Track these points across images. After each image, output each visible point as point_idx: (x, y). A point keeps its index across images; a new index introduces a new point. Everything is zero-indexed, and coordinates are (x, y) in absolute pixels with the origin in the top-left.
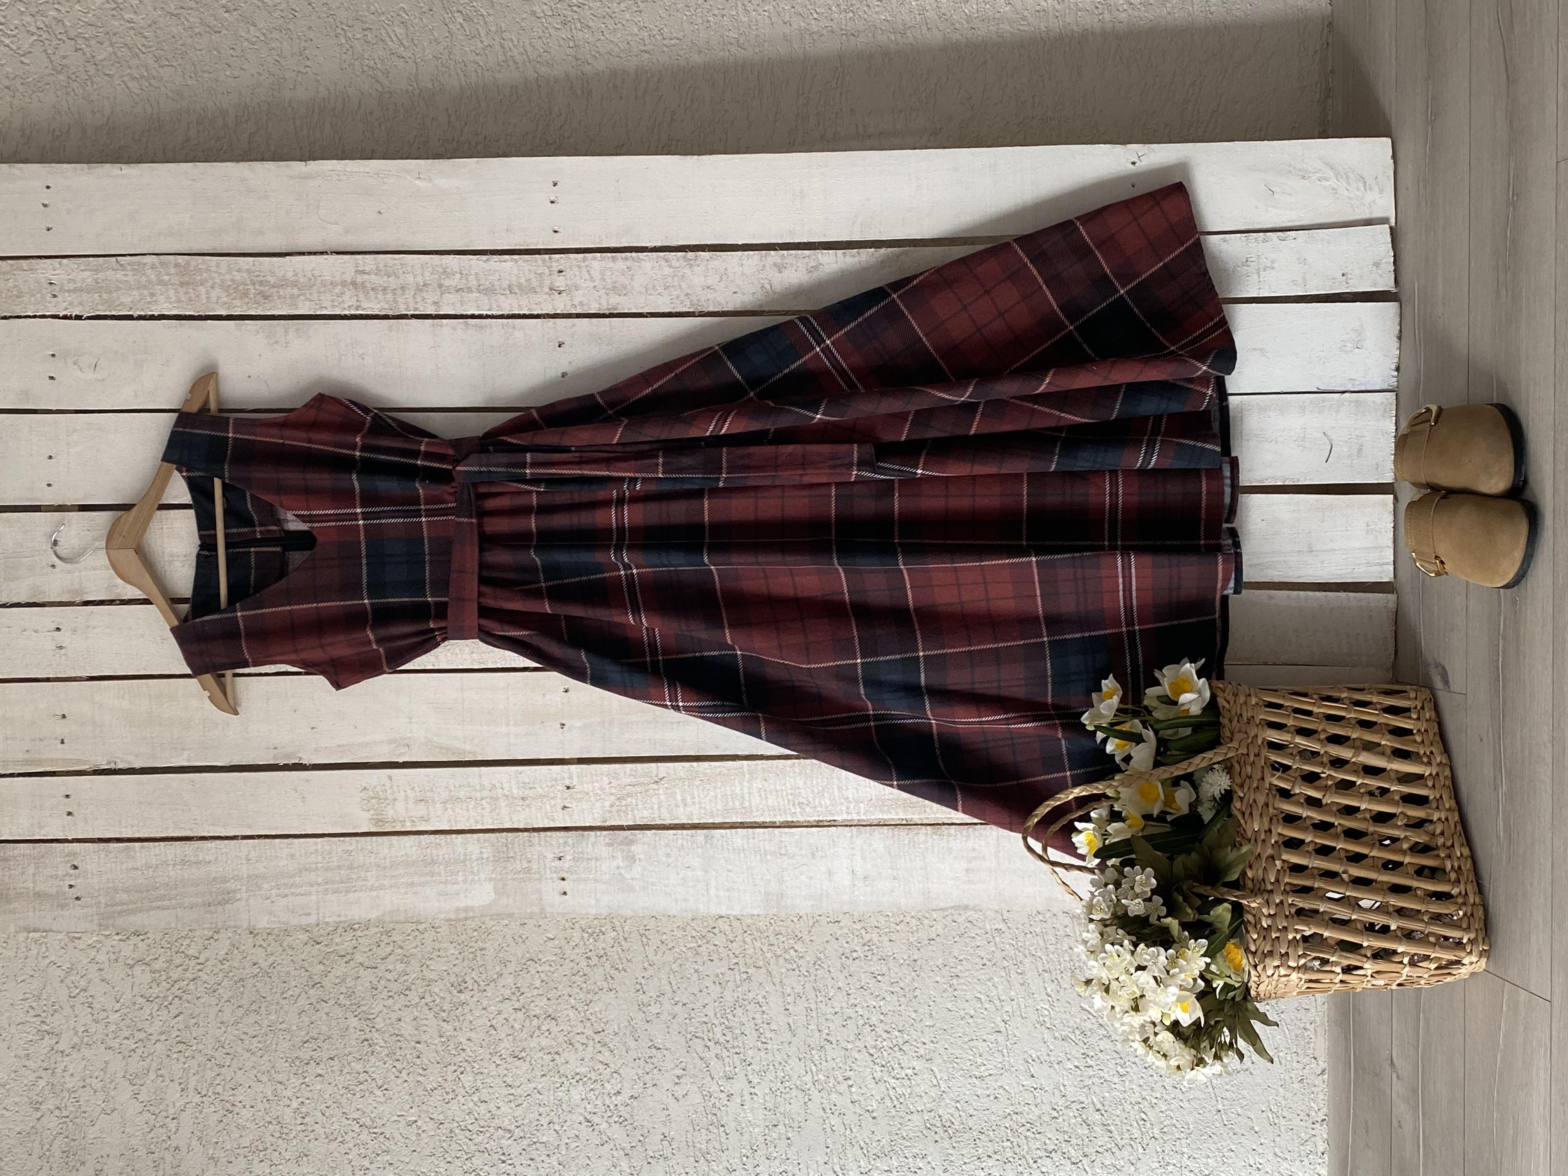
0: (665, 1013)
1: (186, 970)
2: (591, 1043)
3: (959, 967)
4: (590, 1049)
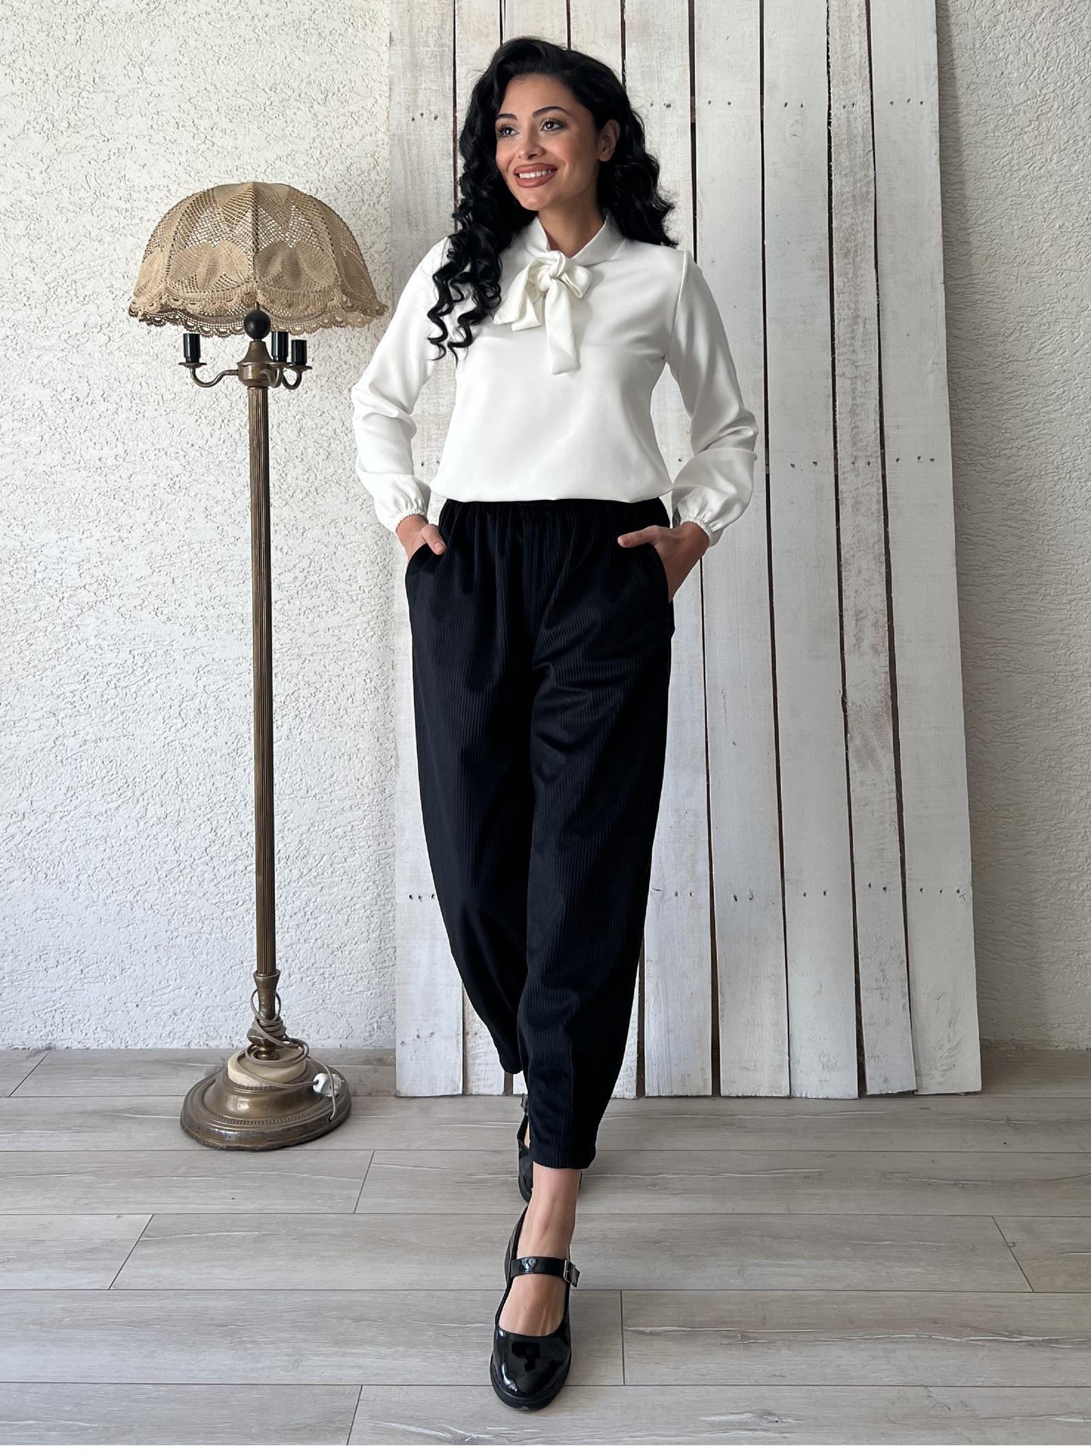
0: (330, 539)
1: (369, 195)
2: (309, 485)
3: (357, 761)
4: (304, 484)
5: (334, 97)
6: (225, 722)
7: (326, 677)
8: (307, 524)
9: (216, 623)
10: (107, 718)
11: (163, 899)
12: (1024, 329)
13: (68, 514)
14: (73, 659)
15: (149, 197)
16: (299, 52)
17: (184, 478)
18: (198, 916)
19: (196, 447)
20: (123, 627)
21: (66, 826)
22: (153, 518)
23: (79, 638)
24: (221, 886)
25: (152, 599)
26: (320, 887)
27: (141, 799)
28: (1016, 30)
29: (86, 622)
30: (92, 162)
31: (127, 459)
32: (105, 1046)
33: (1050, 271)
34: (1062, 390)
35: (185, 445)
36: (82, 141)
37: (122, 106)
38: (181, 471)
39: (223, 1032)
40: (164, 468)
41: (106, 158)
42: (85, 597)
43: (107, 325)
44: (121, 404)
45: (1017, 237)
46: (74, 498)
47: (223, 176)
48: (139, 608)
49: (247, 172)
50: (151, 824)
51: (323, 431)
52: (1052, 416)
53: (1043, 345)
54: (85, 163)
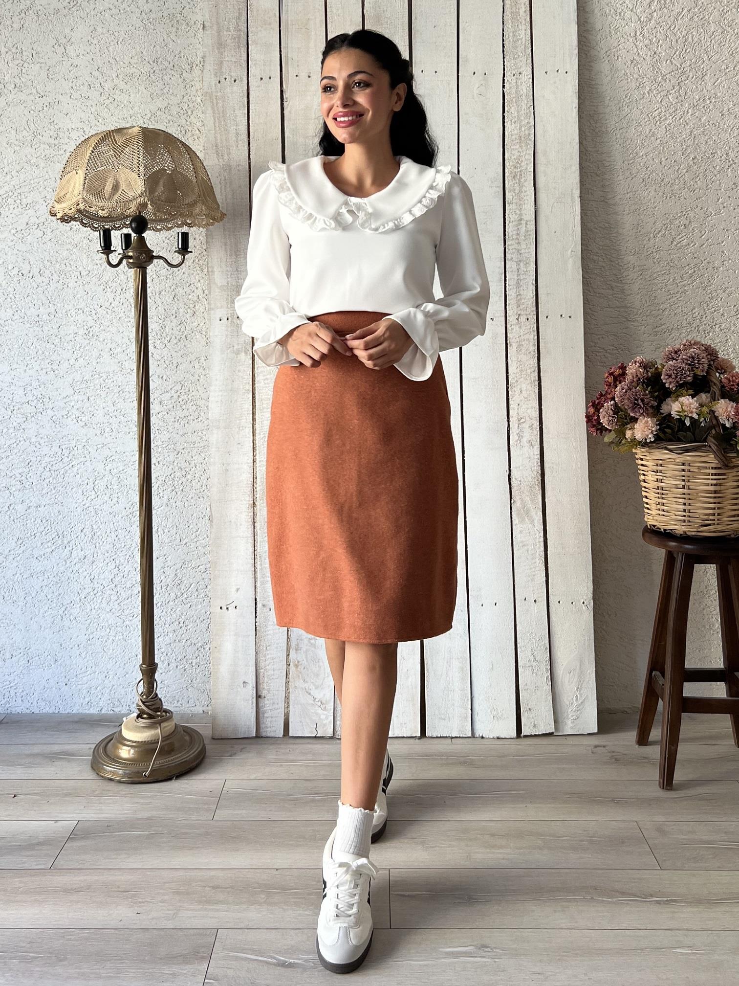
5: (197, 67)
6: (125, 494)
7: (193, 465)
8: (180, 360)
9: (117, 427)
10: (44, 492)
11: (83, 613)
12: (668, 229)
13: (17, 353)
14: (21, 452)
15: (70, 135)
16: (173, 36)
17: (96, 329)
18: (107, 624)
19: (104, 307)
20: (54, 430)
21: (17, 564)
22: (74, 356)
23: (24, 437)
24: (122, 604)
25: (74, 411)
26: (189, 604)
27: (67, 546)
28: (664, 23)
29: (30, 427)
30: (32, 112)
31: (57, 315)
32: (44, 711)
33: (686, 190)
34: (693, 270)
35: (96, 306)
36: (23, 97)
37: (51, 72)
38: (92, 324)
39: (124, 702)
40: (82, 323)
41: (41, 109)
42: (28, 409)
43: (42, 224)
44: (51, 278)
45: (663, 165)
46: (21, 342)
47: (120, 121)
48: (66, 417)
49: (137, 119)
50: (75, 562)
51: (190, 297)
52: (686, 288)
53: (681, 240)
54: (26, 112)
